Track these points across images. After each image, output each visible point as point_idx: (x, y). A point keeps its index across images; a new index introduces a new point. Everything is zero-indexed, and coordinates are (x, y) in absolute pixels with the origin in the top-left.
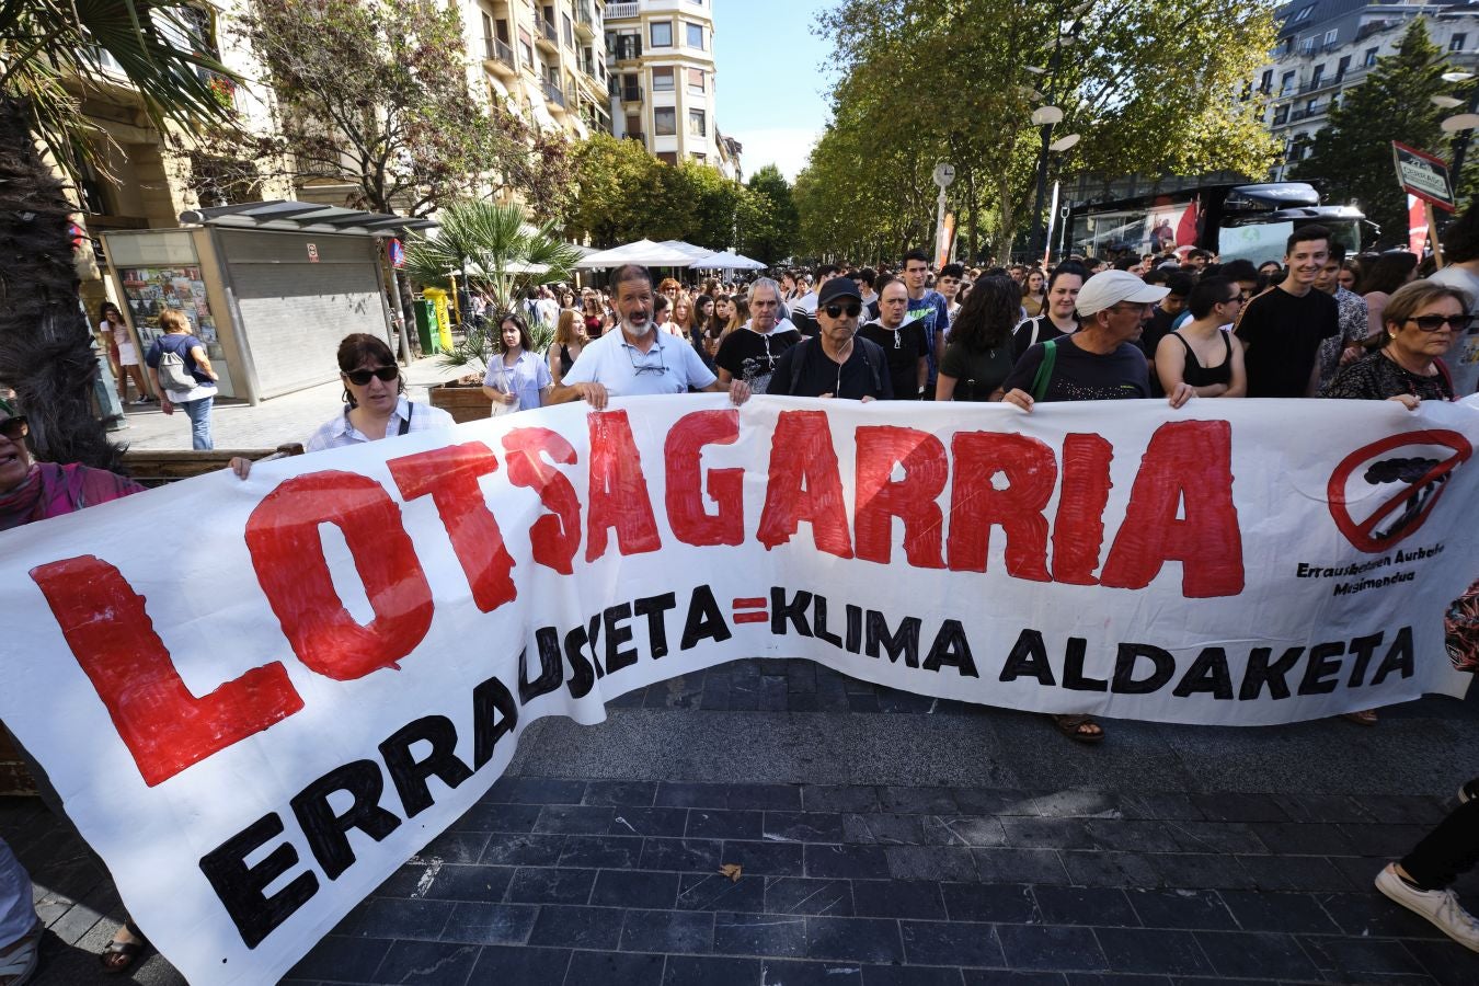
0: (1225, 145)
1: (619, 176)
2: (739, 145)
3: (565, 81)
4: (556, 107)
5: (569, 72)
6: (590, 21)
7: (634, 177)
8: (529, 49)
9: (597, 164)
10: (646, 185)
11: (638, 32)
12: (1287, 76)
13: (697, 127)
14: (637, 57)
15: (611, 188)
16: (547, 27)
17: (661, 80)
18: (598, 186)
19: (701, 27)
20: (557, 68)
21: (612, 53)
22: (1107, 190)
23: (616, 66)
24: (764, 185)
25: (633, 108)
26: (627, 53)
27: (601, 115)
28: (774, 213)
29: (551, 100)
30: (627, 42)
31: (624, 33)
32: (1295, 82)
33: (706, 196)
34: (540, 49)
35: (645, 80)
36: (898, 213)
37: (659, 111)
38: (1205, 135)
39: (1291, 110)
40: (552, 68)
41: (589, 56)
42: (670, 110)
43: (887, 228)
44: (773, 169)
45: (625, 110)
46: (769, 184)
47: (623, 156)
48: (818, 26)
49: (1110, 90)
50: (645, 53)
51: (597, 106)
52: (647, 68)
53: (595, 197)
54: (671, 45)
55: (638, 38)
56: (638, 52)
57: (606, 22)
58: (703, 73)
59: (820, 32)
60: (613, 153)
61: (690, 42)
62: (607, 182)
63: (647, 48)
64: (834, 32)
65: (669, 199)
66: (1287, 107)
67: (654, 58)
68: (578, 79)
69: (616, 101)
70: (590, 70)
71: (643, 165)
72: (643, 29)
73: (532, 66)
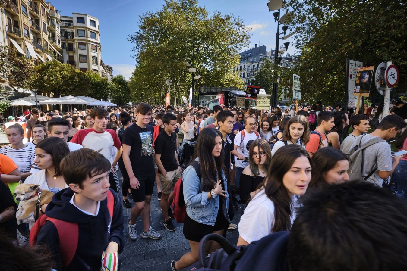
0: (233, 81)
1: (61, 74)
2: (112, 68)
3: (43, 42)
4: (38, 50)
5: (45, 40)
6: (54, 26)
7: (67, 75)
8: (28, 31)
9: (52, 70)
10: (72, 78)
11: (73, 31)
12: (248, 66)
13: (95, 62)
14: (72, 38)
15: (57, 78)
16: (36, 25)
17: (81, 46)
18: (52, 77)
19: (95, 33)
20: (40, 38)
21: (63, 36)
22: (210, 89)
23: (65, 40)
24: (118, 80)
25: (71, 54)
26: (69, 37)
27: (58, 55)
28: (121, 89)
29: (37, 48)
30: (69, 34)
31: (68, 31)
32: (250, 68)
33: (96, 83)
34: (33, 32)
35: (75, 46)
36: (160, 91)
37: (80, 55)
38: (228, 78)
39: (250, 74)
40: (38, 38)
41: (54, 36)
42: (85, 56)
43: (158, 95)
44: (121, 76)
45: (68, 54)
46: (120, 80)
47: (63, 68)
48: (130, 39)
49: (207, 65)
50: (75, 38)
51: (56, 51)
52: (76, 42)
53: (51, 81)
54: (85, 37)
55: (73, 33)
56: (73, 37)
57: (61, 27)
58: (96, 46)
59: (131, 41)
60: (59, 67)
61: (92, 37)
62: (55, 76)
63: (76, 36)
64: (135, 41)
65: (81, 83)
66: (249, 73)
67: (79, 40)
68: (49, 43)
69: (65, 51)
70: (54, 40)
71: (71, 72)
72: (75, 31)
73: (29, 36)
